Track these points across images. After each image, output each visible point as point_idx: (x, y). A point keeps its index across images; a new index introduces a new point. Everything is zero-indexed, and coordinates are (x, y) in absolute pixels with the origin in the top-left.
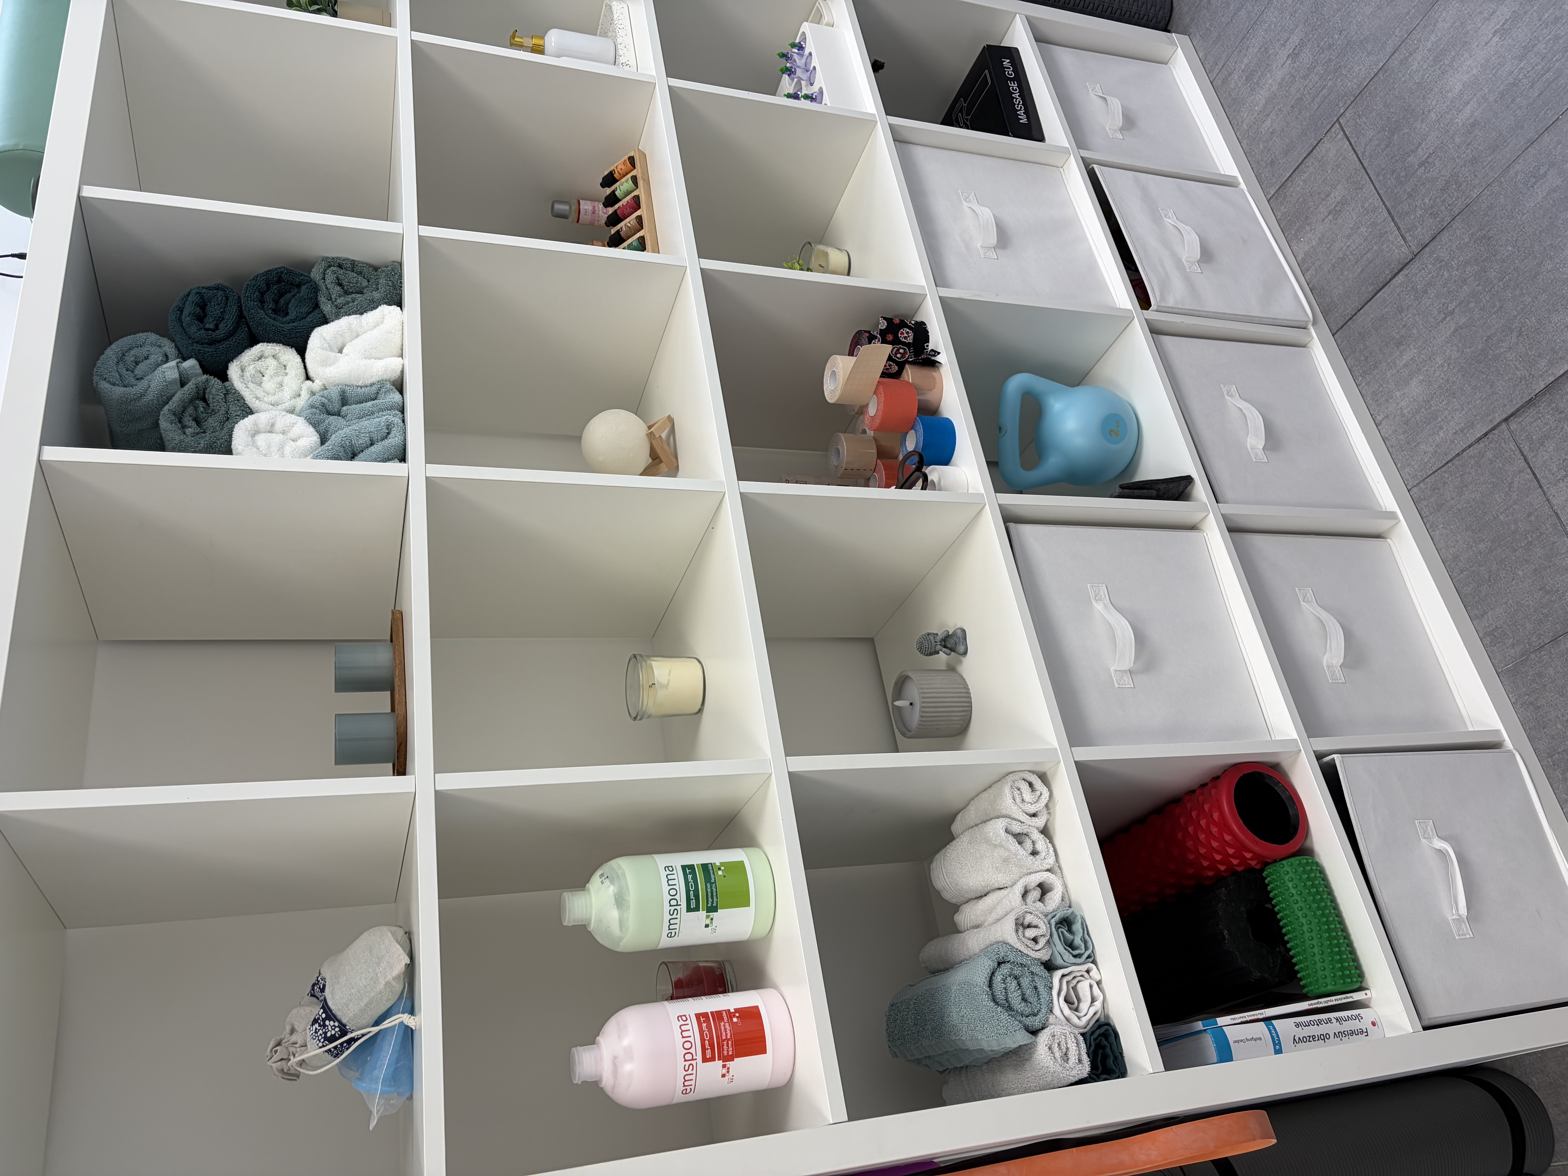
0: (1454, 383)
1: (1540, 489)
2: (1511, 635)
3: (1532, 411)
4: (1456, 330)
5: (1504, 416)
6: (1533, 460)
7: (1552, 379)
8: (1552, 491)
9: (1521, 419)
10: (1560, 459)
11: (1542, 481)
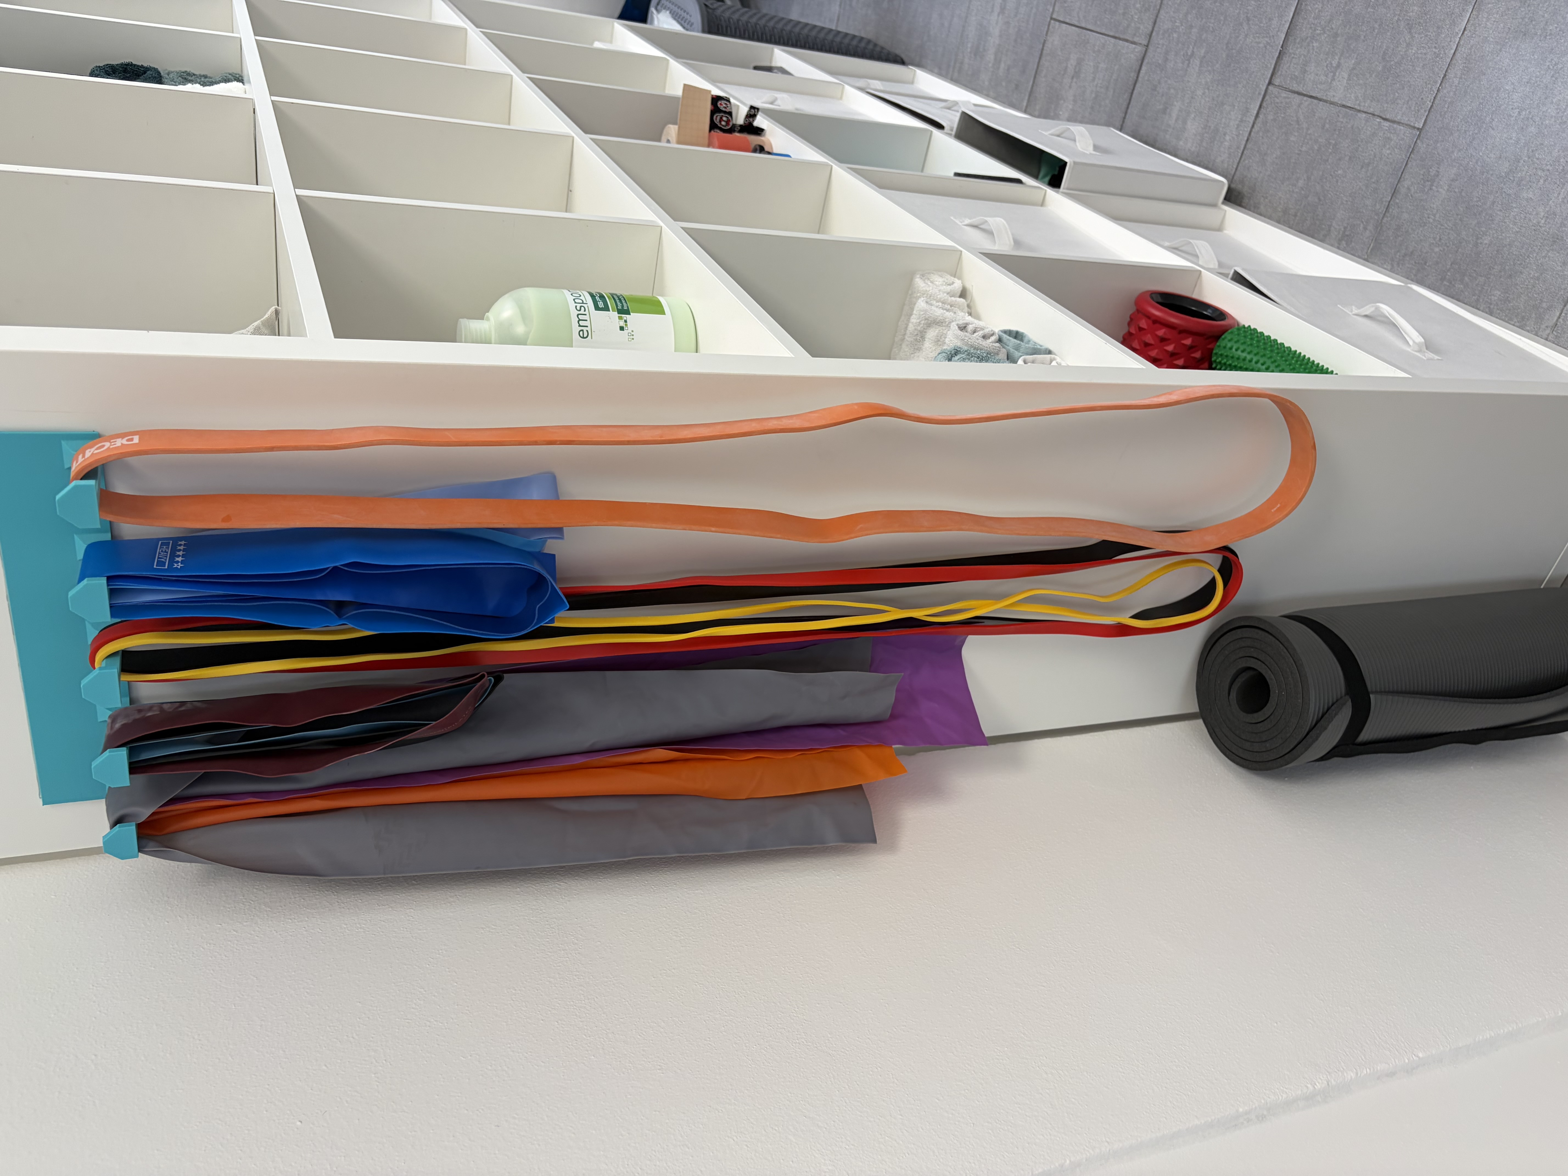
0: (1218, 96)
1: (1321, 103)
2: (1359, 222)
3: (1286, 59)
4: (1201, 62)
5: (1267, 81)
6: (1304, 88)
7: (1287, 26)
8: (1331, 95)
9: (1280, 72)
10: (1323, 69)
11: (1319, 96)
